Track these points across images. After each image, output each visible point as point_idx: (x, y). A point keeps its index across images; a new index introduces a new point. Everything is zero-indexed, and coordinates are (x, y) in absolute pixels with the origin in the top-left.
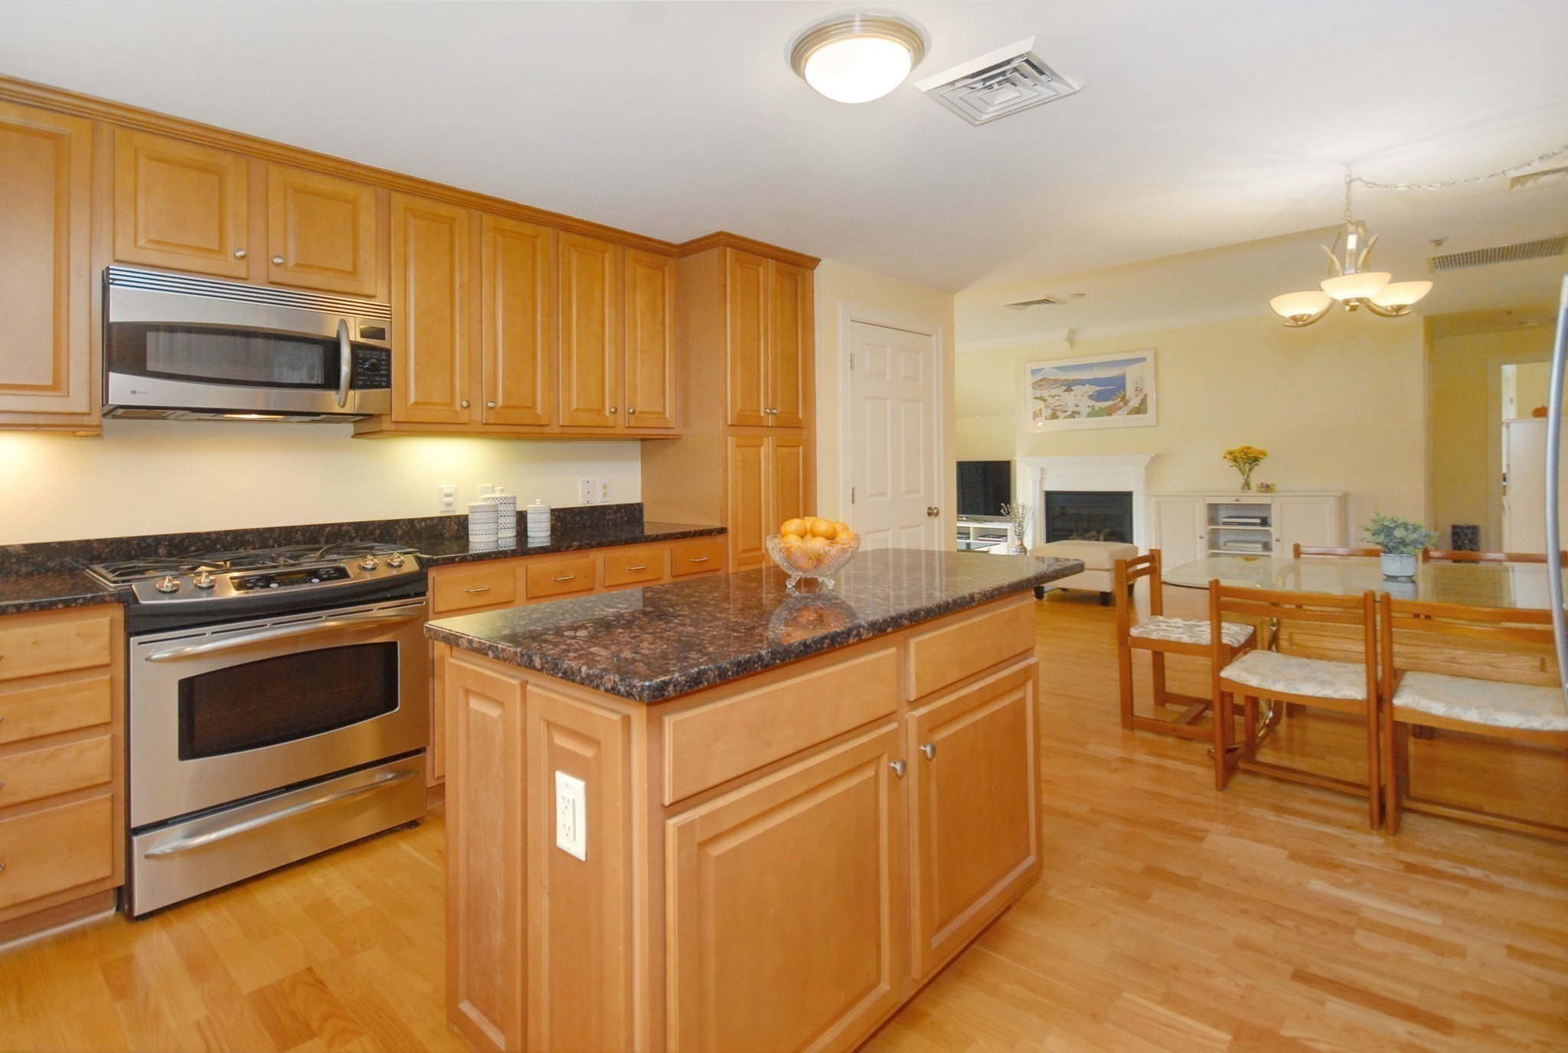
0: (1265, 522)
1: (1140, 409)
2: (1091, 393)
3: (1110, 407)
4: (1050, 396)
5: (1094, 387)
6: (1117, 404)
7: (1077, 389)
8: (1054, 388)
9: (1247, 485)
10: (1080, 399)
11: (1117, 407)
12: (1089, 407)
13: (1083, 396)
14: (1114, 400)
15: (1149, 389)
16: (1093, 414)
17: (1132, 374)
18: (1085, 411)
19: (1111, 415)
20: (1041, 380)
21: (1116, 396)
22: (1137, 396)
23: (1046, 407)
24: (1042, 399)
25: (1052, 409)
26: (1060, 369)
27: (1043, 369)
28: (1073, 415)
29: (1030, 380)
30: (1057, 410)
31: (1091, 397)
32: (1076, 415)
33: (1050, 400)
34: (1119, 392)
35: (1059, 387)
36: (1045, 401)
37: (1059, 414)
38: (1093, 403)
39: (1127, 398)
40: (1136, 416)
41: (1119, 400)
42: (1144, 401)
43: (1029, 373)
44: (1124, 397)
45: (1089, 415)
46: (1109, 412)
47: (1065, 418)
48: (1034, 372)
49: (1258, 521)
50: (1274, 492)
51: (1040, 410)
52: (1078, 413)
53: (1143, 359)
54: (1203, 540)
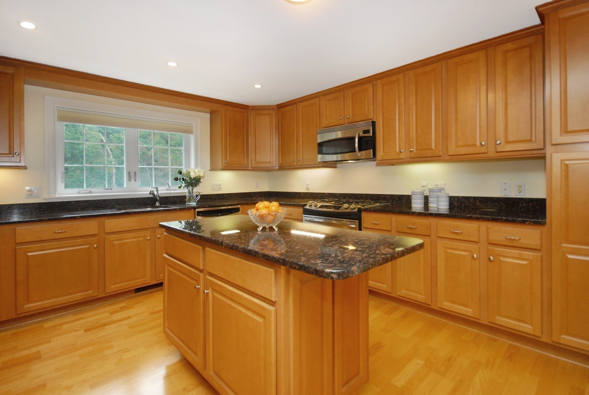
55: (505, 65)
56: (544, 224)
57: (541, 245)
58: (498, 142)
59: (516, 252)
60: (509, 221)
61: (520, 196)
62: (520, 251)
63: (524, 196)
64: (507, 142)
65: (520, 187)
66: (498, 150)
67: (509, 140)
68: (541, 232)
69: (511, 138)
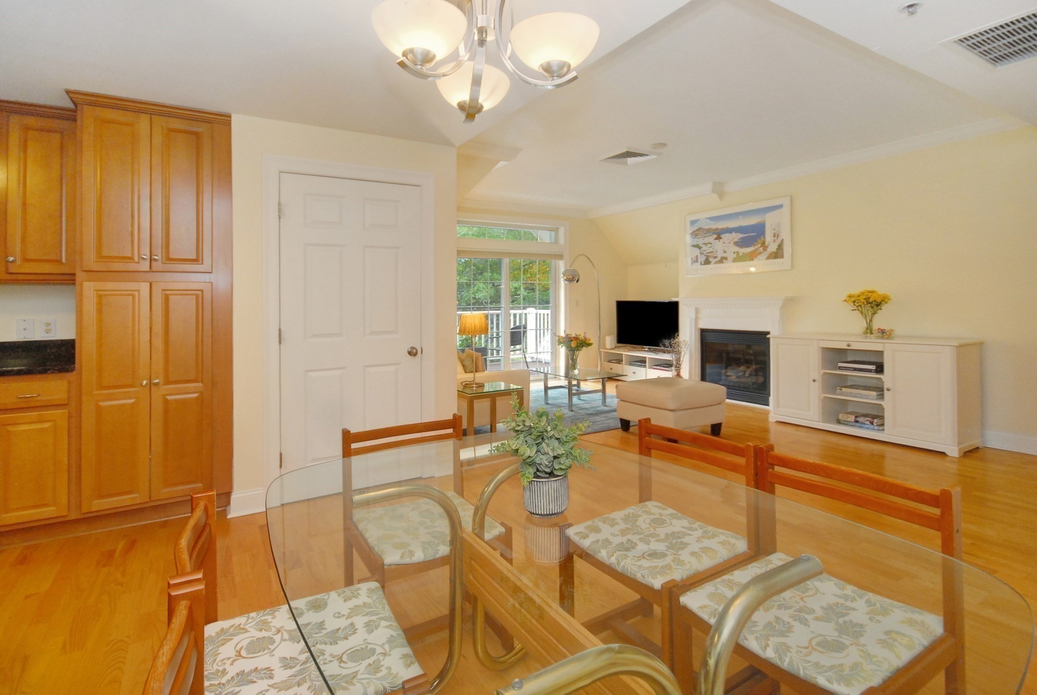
0: (880, 369)
1: (778, 254)
2: (736, 240)
3: (751, 253)
4: (704, 244)
5: (739, 234)
6: (758, 249)
7: (725, 237)
8: (707, 237)
9: (869, 330)
10: (727, 245)
11: (758, 252)
12: (734, 253)
13: (730, 243)
14: (755, 245)
15: (785, 235)
16: (738, 259)
17: (770, 220)
18: (731, 256)
19: (753, 260)
20: (698, 230)
21: (757, 242)
22: (774, 241)
23: (701, 253)
24: (698, 246)
25: (705, 255)
26: (712, 219)
27: (698, 220)
28: (722, 260)
29: (690, 230)
30: (710, 256)
31: (736, 244)
32: (724, 261)
33: (704, 247)
34: (760, 238)
35: (711, 236)
36: (700, 248)
37: (711, 259)
38: (737, 249)
39: (767, 244)
40: (773, 260)
41: (760, 245)
42: (780, 247)
43: (688, 224)
44: (764, 243)
45: (735, 260)
46: (751, 257)
47: (716, 263)
48: (693, 222)
49: (873, 367)
50: (892, 339)
51: (697, 256)
52: (726, 258)
53: (780, 206)
54: (816, 384)
55: (24, 146)
56: (72, 370)
57: (69, 398)
58: (11, 259)
59: (34, 414)
60: (22, 373)
61: (48, 337)
62: (39, 412)
63: (54, 337)
64: (26, 260)
65: (48, 324)
66: (11, 271)
67: (29, 257)
68: (69, 382)
69: (32, 255)
